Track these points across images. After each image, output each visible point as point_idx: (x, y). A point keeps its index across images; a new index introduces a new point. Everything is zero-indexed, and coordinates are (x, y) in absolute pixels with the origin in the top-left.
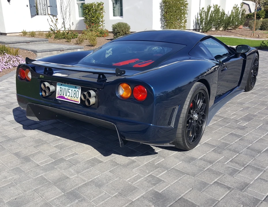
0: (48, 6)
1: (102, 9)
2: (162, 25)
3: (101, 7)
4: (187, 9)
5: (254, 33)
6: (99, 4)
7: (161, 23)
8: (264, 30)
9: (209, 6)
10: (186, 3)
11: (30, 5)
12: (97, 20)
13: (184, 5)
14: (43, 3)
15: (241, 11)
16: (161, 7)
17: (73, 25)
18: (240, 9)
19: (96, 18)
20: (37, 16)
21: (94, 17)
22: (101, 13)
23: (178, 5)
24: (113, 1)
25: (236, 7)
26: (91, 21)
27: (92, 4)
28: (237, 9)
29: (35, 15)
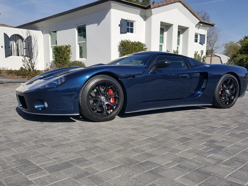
0: (24, 48)
1: (69, 51)
3: (68, 49)
9: (167, 51)
10: (144, 47)
11: (5, 46)
12: (64, 60)
13: (143, 49)
14: (19, 45)
15: (202, 58)
16: (120, 49)
17: (47, 65)
18: (201, 56)
19: (64, 59)
20: (11, 56)
21: (62, 58)
22: (68, 55)
23: (136, 48)
24: (79, 44)
25: (196, 54)
26: (60, 62)
27: (61, 46)
28: (198, 56)
29: (9, 55)
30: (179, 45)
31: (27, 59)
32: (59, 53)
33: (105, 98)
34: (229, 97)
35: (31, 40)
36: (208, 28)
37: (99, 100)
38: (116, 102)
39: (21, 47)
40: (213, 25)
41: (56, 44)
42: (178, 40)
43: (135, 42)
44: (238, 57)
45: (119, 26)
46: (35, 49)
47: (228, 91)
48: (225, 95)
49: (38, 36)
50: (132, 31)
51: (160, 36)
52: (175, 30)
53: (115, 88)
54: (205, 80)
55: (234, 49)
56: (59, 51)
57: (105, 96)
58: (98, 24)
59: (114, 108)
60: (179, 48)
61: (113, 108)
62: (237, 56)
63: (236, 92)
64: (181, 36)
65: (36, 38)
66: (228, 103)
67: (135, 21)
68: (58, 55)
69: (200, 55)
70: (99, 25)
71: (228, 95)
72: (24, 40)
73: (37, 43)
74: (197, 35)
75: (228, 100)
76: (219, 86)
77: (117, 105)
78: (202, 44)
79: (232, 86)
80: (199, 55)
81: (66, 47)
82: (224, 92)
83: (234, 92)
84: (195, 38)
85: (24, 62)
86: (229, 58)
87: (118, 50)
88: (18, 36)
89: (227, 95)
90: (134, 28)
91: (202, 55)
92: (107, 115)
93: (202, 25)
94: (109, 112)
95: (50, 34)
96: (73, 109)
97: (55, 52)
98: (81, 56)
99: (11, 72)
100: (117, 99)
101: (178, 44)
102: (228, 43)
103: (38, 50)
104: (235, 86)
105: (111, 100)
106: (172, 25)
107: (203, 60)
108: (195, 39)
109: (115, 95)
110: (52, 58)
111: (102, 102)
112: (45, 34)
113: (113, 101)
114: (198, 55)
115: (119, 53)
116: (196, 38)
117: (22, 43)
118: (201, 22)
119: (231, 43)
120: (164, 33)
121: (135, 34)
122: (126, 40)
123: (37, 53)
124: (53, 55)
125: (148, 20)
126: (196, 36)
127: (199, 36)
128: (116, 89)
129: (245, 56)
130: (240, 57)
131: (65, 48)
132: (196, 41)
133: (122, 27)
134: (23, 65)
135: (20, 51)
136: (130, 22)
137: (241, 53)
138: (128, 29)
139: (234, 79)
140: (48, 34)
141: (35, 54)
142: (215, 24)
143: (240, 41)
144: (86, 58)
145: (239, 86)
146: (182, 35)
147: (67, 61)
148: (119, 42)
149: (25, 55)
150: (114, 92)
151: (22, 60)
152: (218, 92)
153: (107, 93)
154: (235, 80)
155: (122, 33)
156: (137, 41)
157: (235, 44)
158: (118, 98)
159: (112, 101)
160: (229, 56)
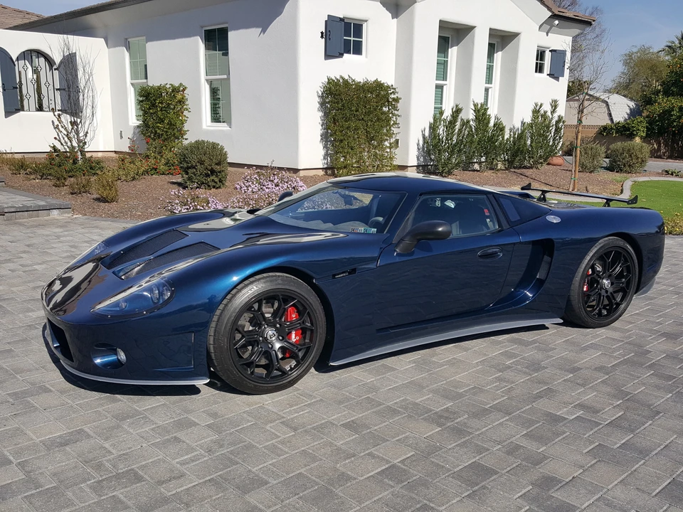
0: (57, 90)
1: (182, 102)
2: (327, 151)
3: (179, 97)
4: (396, 112)
5: (576, 181)
6: (175, 90)
7: (325, 147)
8: (617, 172)
9: (457, 106)
10: (392, 96)
11: (3, 84)
12: (169, 129)
13: (388, 101)
14: (43, 81)
15: (554, 122)
16: (322, 104)
17: (121, 137)
18: (551, 116)
19: (168, 124)
20: (21, 112)
21: (163, 121)
22: (179, 113)
23: (369, 101)
24: (210, 82)
25: (539, 111)
26: (156, 132)
27: (159, 88)
28: (542, 116)
29: (16, 110)
30: (491, 83)
31: (66, 119)
32: (153, 105)
33: (275, 333)
34: (611, 298)
35: (76, 71)
36: (577, 31)
37: (261, 339)
38: (305, 338)
39: (47, 84)
40: (589, 24)
41: (146, 78)
42: (490, 69)
43: (366, 83)
44: (659, 104)
45: (322, 37)
46: (86, 95)
47: (606, 282)
48: (600, 294)
49: (94, 62)
50: (358, 50)
51: (436, 58)
52: (481, 41)
53: (303, 305)
54: (546, 258)
55: (651, 69)
56: (155, 100)
57: (275, 326)
58: (261, 29)
59: (301, 354)
60: (490, 90)
61: (298, 356)
62: (655, 102)
63: (628, 283)
64: (498, 56)
65: (87, 66)
66: (605, 312)
67: (366, 21)
68: (151, 111)
69: (549, 114)
70: (264, 33)
71: (607, 292)
72: (55, 67)
73: (91, 79)
74: (544, 52)
75: (606, 302)
76: (584, 270)
77: (308, 350)
78: (557, 79)
79: (618, 268)
80: (545, 112)
81: (173, 91)
82: (597, 286)
83: (623, 283)
84: (537, 59)
85: (59, 129)
86: (632, 104)
87: (318, 105)
88: (38, 53)
89: (603, 292)
90: (364, 40)
91: (553, 112)
92: (280, 375)
93: (557, 22)
94: (288, 368)
95: (128, 49)
96: (191, 368)
97: (142, 101)
98: (216, 118)
99: (22, 167)
100: (308, 333)
101: (489, 79)
102: (635, 50)
103: (96, 100)
104: (628, 267)
105: (291, 336)
106: (473, 28)
107: (556, 126)
108: (537, 63)
109: (303, 322)
110: (134, 118)
111: (270, 343)
112: (115, 46)
113: (298, 338)
114: (542, 112)
115: (321, 114)
116: (539, 62)
117: (49, 74)
118: (554, 16)
119: (644, 50)
120: (450, 50)
121: (366, 57)
122: (341, 77)
123: (93, 107)
124: (136, 113)
125: (403, 16)
126: (540, 55)
127: (548, 56)
128: (305, 308)
129: (677, 102)
130: (663, 103)
131: (171, 94)
132: (539, 69)
133: (330, 39)
134: (55, 138)
135: (46, 98)
136: (353, 22)
137: (667, 93)
138: (347, 43)
139: (625, 250)
140: (121, 48)
141: (87, 112)
142: (594, 21)
143: (669, 47)
144: (230, 125)
145: (637, 267)
146: (500, 53)
147: (176, 130)
148: (321, 85)
149: (59, 107)
150: (299, 316)
151: (53, 121)
152: (579, 285)
153: (281, 318)
154: (628, 252)
155: (328, 56)
156: (372, 79)
157: (653, 54)
158: (312, 331)
159: (294, 338)
160: (631, 99)
